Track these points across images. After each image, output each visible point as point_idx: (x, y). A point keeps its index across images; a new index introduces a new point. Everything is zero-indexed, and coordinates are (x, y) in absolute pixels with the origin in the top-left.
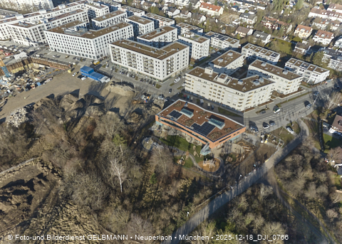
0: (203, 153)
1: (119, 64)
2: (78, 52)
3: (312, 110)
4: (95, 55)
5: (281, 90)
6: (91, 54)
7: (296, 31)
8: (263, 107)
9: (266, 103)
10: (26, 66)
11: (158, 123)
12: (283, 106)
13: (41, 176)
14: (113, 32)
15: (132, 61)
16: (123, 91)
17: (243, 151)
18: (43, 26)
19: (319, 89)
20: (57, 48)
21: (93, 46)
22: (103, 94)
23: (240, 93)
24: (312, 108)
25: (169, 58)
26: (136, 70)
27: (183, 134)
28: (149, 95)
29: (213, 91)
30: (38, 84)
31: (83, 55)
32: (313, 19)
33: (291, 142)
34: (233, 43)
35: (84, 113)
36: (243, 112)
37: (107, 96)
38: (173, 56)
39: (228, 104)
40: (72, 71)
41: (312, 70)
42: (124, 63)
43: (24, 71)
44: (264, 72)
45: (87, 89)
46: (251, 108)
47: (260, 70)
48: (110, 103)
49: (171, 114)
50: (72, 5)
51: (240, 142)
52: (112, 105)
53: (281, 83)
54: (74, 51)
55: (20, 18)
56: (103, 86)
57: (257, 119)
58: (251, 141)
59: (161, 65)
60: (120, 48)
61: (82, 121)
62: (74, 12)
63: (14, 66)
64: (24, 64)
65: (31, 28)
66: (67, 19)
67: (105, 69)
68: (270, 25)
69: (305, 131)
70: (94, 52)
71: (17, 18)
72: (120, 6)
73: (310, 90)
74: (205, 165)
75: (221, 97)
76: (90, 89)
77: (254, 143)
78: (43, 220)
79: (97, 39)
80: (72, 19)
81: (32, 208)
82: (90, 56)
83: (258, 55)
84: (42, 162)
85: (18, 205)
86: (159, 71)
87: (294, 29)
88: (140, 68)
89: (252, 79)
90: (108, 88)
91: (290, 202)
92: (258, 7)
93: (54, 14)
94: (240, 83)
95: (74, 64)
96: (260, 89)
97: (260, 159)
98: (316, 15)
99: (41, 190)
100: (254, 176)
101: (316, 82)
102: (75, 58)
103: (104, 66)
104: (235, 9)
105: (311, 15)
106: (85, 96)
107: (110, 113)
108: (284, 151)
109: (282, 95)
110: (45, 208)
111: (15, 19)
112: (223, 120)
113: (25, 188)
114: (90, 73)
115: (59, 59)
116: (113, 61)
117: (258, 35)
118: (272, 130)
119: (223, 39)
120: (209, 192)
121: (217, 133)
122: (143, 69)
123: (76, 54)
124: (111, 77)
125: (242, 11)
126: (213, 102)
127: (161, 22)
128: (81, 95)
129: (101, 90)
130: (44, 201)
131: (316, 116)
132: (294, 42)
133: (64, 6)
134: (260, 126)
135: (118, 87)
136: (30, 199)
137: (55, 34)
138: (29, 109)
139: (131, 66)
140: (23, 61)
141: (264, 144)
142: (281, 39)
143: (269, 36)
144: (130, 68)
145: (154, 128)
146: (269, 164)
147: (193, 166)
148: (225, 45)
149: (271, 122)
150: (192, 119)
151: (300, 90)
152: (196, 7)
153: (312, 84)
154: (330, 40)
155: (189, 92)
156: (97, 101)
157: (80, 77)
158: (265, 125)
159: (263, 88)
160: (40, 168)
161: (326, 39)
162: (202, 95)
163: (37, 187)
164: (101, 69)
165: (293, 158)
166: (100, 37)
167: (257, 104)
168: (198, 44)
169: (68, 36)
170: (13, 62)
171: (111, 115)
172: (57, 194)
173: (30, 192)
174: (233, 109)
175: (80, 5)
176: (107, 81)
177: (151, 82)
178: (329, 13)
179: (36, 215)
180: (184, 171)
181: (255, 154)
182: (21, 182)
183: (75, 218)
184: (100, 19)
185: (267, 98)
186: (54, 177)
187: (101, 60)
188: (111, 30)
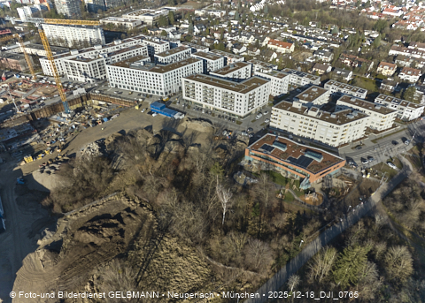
0: (303, 188)
1: (193, 100)
2: (143, 88)
3: (411, 146)
4: (163, 91)
5: (374, 126)
6: (159, 91)
7: (379, 69)
8: (358, 143)
9: (361, 139)
10: (84, 103)
11: (247, 158)
12: (379, 142)
13: (128, 210)
14: (183, 67)
15: (208, 96)
16: (201, 127)
17: (345, 185)
18: (102, 61)
19: (415, 126)
20: (118, 84)
21: (162, 81)
22: (179, 130)
23: (335, 126)
24: (411, 144)
25: (251, 92)
26: (211, 107)
27: (277, 169)
28: (230, 131)
29: (303, 125)
30: (105, 119)
31: (149, 91)
32: (395, 57)
33: (395, 177)
34: (314, 79)
35: (163, 149)
36: (337, 148)
37: (184, 132)
38: (256, 90)
39: (321, 140)
40: (140, 106)
41: (405, 106)
42: (198, 99)
43: (83, 108)
44: (355, 107)
45: (161, 125)
46: (345, 144)
47: (349, 105)
48: (189, 138)
49: (262, 148)
50: (128, 41)
51: (340, 177)
52: (191, 140)
53: (374, 118)
54: (139, 87)
55: (75, 53)
56: (178, 122)
57: (354, 154)
58: (352, 175)
59: (243, 99)
60: (196, 82)
61: (162, 156)
62: (133, 48)
63: (71, 102)
64: (82, 101)
65: (90, 63)
66: (126, 55)
67: (177, 106)
68: (349, 62)
69: (408, 167)
70: (163, 88)
71: (72, 53)
72: (179, 42)
73: (405, 126)
74: (307, 199)
75: (312, 132)
76: (164, 125)
77: (355, 178)
78: (141, 252)
79: (167, 73)
80: (132, 54)
81: (126, 240)
82: (158, 93)
83: (343, 91)
84: (126, 196)
85: (110, 237)
86: (240, 105)
87: (376, 66)
88: (217, 103)
89: (344, 113)
90: (184, 124)
91: (407, 233)
92: (332, 45)
93: (110, 50)
94: (333, 116)
95: (140, 100)
96: (355, 122)
97: (365, 193)
98: (398, 53)
99: (131, 224)
100: (362, 209)
101: (411, 118)
102: (140, 94)
103: (175, 103)
104: (306, 47)
105: (392, 52)
106: (161, 131)
107: (192, 148)
108: (389, 185)
109: (376, 132)
110: (141, 241)
111: (70, 55)
112: (320, 153)
113: (115, 221)
114: (161, 108)
115: (121, 96)
116: (184, 97)
117: (338, 72)
118: (372, 165)
119: (302, 76)
120: (318, 224)
121: (317, 165)
122: (220, 104)
123: (141, 90)
124: (185, 114)
125: (315, 48)
126: (302, 138)
127: (229, 59)
128: (156, 130)
129: (176, 126)
130: (137, 234)
131: (417, 152)
132: (379, 80)
133: (120, 42)
134: (358, 162)
135: (196, 123)
136: (122, 232)
137: (119, 68)
138: (101, 144)
139: (206, 101)
140: (81, 97)
141: (367, 179)
142: (363, 76)
143: (351, 73)
144: (204, 104)
145: (244, 163)
146: (375, 197)
147: (294, 199)
148: (304, 81)
149: (369, 158)
150: (286, 152)
151: (394, 126)
152: (264, 44)
153: (406, 121)
154: (418, 77)
155: (274, 128)
156: (175, 137)
157: (151, 113)
158: (363, 160)
159: (358, 121)
160: (126, 203)
161: (413, 76)
162: (289, 130)
163: (127, 220)
164: (171, 105)
165: (401, 190)
166: (170, 72)
167: (351, 139)
168: (278, 79)
169: (135, 70)
170: (71, 97)
171: (194, 151)
172: (150, 227)
173: (121, 226)
174: (326, 145)
175: (137, 41)
176: (181, 118)
177: (231, 118)
178: (411, 51)
179: (132, 247)
180: (285, 204)
181: (359, 188)
182: (108, 216)
183: (177, 250)
184: (163, 54)
185: (361, 134)
186: (144, 211)
187: (170, 97)
188: (179, 65)
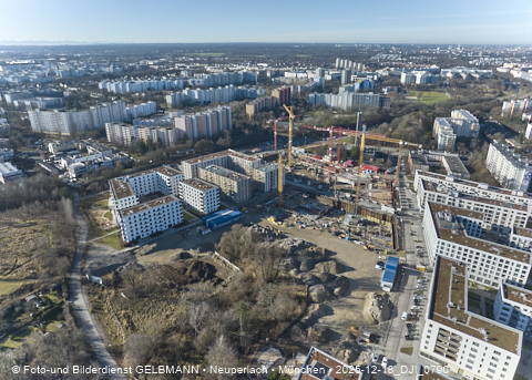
13: (220, 280)
22: (357, 293)
25: (449, 329)
28: (375, 341)
64: (384, 219)
67: (413, 281)
81: (187, 286)
85: (190, 277)
93: (494, 195)
102: (420, 247)
103: (420, 278)
111: (443, 178)
115: (407, 237)
124: (396, 290)
129: (363, 289)
138: (304, 246)
140: (385, 216)
157: (380, 264)
170: (378, 210)
183: (173, 314)
